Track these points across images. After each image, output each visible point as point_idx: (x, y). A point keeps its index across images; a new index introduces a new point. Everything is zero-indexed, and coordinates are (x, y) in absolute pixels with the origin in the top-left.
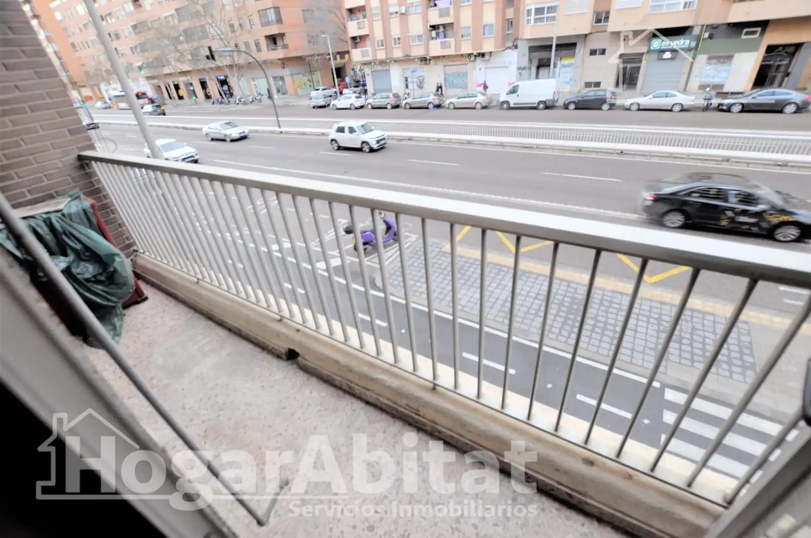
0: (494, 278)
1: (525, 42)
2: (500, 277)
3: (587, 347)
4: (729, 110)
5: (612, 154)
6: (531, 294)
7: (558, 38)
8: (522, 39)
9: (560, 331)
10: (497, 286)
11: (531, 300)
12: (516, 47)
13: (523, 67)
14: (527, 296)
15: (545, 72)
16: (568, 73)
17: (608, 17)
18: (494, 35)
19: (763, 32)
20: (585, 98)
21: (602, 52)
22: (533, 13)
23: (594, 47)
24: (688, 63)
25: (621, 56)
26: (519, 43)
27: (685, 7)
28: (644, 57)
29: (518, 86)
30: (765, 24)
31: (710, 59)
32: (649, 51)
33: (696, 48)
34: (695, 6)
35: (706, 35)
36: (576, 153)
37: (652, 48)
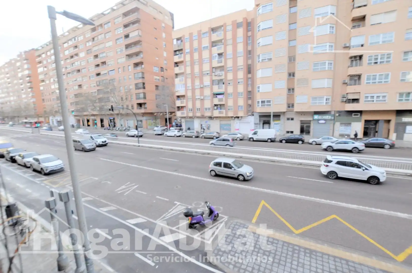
2: (296, 255)
8: (256, 112)
10: (298, 264)
12: (253, 115)
13: (257, 123)
15: (266, 126)
16: (278, 127)
17: (293, 106)
18: (243, 110)
19: (361, 115)
20: (290, 138)
21: (292, 119)
22: (260, 102)
23: (289, 117)
24: (332, 125)
25: (301, 121)
26: (255, 114)
27: (326, 104)
28: (312, 122)
29: (257, 131)
30: (361, 112)
31: (341, 124)
32: (314, 120)
33: (334, 119)
34: (330, 104)
35: (337, 115)
36: (299, 165)
37: (314, 119)
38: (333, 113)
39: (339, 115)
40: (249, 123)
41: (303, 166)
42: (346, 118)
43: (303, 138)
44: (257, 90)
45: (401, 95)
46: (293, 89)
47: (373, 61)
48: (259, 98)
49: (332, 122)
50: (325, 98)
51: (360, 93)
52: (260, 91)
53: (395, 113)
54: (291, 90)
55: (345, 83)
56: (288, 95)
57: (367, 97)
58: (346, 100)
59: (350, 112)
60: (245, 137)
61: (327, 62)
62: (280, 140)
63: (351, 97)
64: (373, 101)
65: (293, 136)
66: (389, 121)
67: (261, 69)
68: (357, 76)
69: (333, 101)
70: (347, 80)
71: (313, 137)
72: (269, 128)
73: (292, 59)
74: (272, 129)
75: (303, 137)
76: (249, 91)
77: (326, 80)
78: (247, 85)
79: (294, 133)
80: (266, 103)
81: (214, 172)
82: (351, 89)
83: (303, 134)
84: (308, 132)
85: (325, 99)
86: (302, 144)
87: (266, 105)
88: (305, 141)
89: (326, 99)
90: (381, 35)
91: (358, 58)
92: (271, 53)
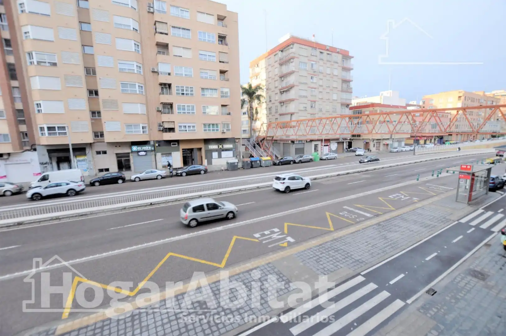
0: (133, 326)
1: (43, 147)
2: (137, 322)
3: (233, 327)
4: (181, 175)
5: (146, 206)
6: (171, 318)
7: (72, 145)
8: (39, 145)
9: (211, 330)
10: (141, 330)
11: (175, 322)
12: (35, 150)
13: (45, 162)
14: (170, 321)
15: (64, 165)
16: (85, 165)
17: (102, 135)
18: (10, 141)
19: (178, 144)
20: (105, 178)
21: (105, 153)
22: (46, 129)
23: (99, 150)
24: (153, 156)
25: (117, 154)
26: (37, 147)
27: (143, 133)
28: (130, 154)
29: (48, 175)
30: (178, 142)
31: (162, 154)
32: (132, 152)
33: (155, 150)
34: (147, 133)
35: (157, 145)
36: (122, 210)
37: (133, 150)
38: (152, 143)
39: (159, 145)
40: (29, 163)
41: (128, 210)
42: (165, 148)
43: (123, 176)
44: (36, 109)
45: (205, 125)
46: (99, 113)
47: (181, 92)
48: (40, 121)
49: (153, 153)
50: (141, 126)
51: (174, 122)
52: (43, 112)
53: (203, 142)
54: (96, 114)
55: (159, 111)
56: (92, 119)
57: (180, 126)
58: (163, 129)
59: (169, 142)
60: (23, 188)
61: (137, 85)
62: (91, 183)
63: (167, 126)
64: (186, 130)
65: (109, 175)
66: (200, 149)
67: (39, 76)
68: (169, 104)
69: (150, 129)
70: (161, 108)
71: (136, 173)
72: (71, 168)
73: (90, 71)
74: (75, 168)
75: (122, 174)
76: (18, 110)
77: (139, 105)
78: (13, 100)
79: (111, 171)
80: (57, 131)
81: (191, 222)
82: (165, 117)
83: (122, 171)
84: (128, 168)
85: (141, 128)
86: (123, 182)
87: (58, 134)
88: (127, 179)
89: (143, 127)
90: (183, 68)
91: (167, 86)
92: (55, 55)
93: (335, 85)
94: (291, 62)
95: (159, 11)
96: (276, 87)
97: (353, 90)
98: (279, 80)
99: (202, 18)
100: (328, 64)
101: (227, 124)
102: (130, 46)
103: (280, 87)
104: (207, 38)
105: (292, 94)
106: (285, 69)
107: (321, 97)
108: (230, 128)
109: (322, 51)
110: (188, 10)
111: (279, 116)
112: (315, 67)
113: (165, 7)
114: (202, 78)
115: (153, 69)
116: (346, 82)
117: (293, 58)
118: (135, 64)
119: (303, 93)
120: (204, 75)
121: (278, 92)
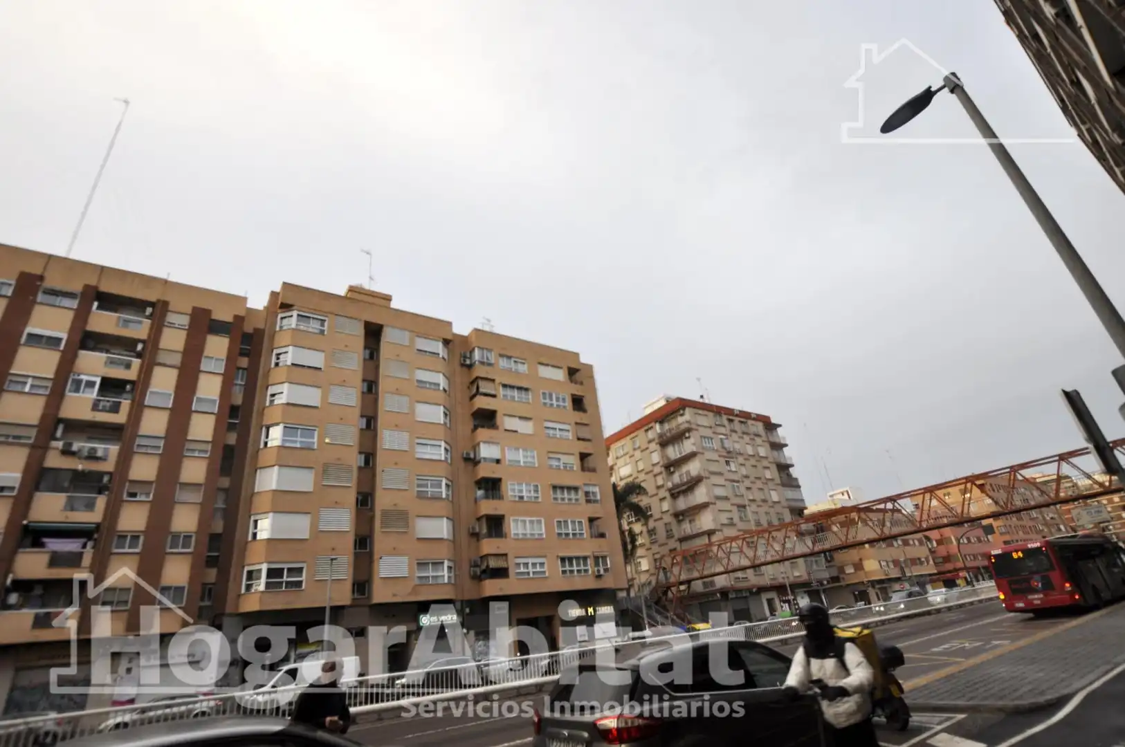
12: (219, 626)
18: (183, 604)
19: (510, 608)
22: (263, 574)
27: (449, 580)
30: (509, 599)
34: (453, 580)
35: (467, 611)
38: (458, 606)
39: (472, 612)
44: (251, 530)
45: (563, 560)
47: (517, 494)
48: (256, 558)
50: (446, 564)
51: (506, 555)
55: (474, 534)
56: (356, 553)
57: (518, 565)
58: (481, 572)
61: (444, 482)
63: (493, 563)
64: (528, 573)
66: (550, 620)
67: (280, 466)
68: (496, 518)
69: (457, 573)
70: (479, 527)
76: (212, 534)
77: (445, 520)
78: (211, 512)
80: (285, 578)
82: (489, 545)
85: (446, 568)
87: (283, 585)
90: (521, 451)
91: (490, 484)
92: (315, 430)
93: (768, 475)
94: (686, 438)
95: (482, 363)
96: (658, 487)
97: (801, 483)
98: (664, 473)
99: (546, 372)
100: (747, 438)
101: (602, 557)
102: (436, 414)
103: (670, 485)
104: (554, 402)
105: (700, 495)
106: (673, 452)
107: (751, 498)
108: (609, 566)
109: (731, 417)
110: (523, 361)
111: (678, 543)
112: (727, 444)
113: (492, 358)
114: (551, 467)
115: (468, 454)
116: (784, 468)
117: (689, 430)
118: (443, 444)
119: (720, 492)
120: (555, 463)
121: (667, 494)
